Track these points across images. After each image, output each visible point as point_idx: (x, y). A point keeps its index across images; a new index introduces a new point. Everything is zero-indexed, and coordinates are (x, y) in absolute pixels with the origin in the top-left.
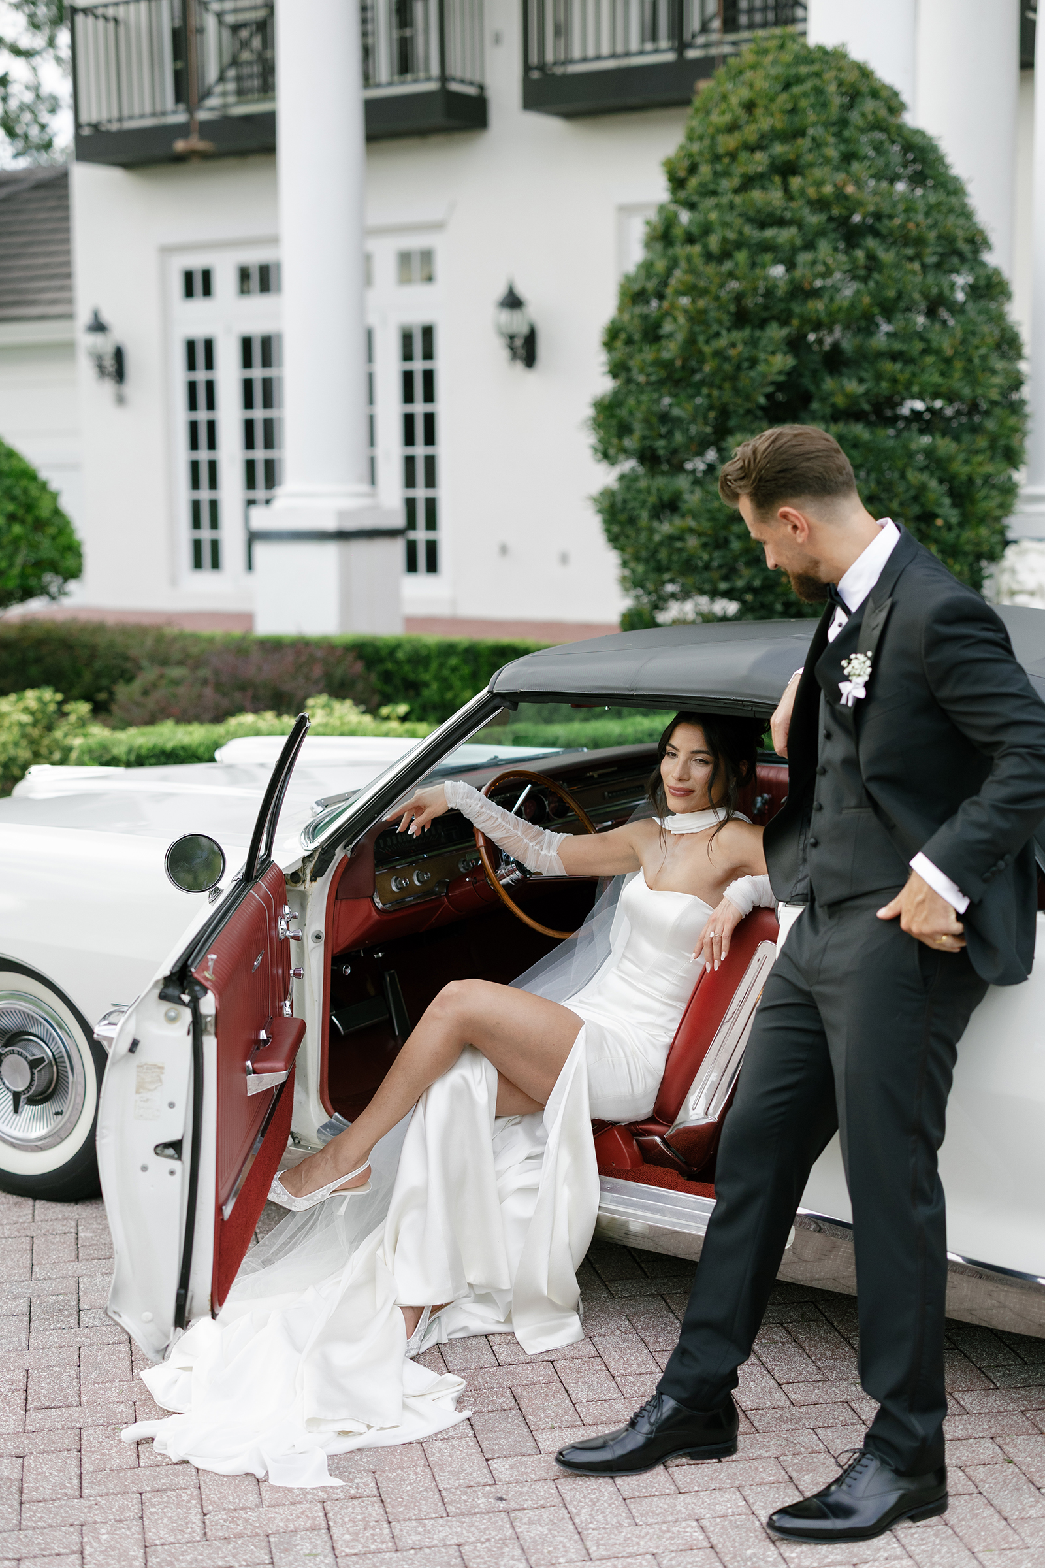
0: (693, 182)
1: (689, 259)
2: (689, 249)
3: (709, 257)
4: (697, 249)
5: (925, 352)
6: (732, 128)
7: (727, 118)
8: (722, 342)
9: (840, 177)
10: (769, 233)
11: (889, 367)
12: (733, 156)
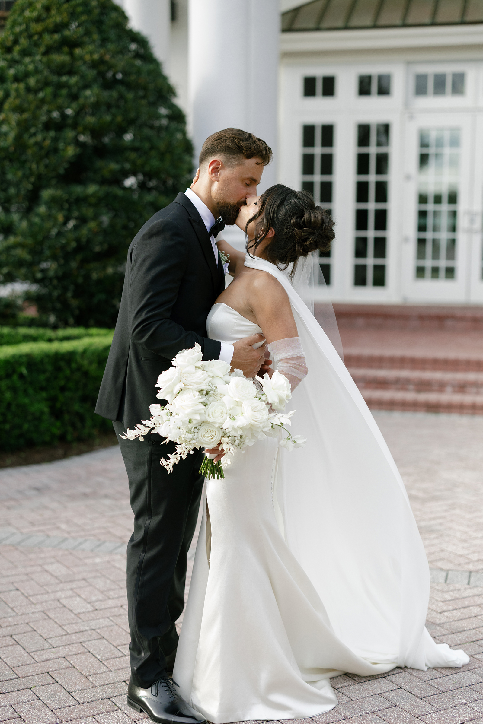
0: (17, 48)
1: (17, 90)
2: (15, 86)
3: (28, 89)
4: (22, 86)
5: (152, 148)
6: (38, 20)
7: (35, 14)
8: (39, 138)
9: (102, 51)
10: (64, 78)
11: (133, 156)
12: (40, 34)
